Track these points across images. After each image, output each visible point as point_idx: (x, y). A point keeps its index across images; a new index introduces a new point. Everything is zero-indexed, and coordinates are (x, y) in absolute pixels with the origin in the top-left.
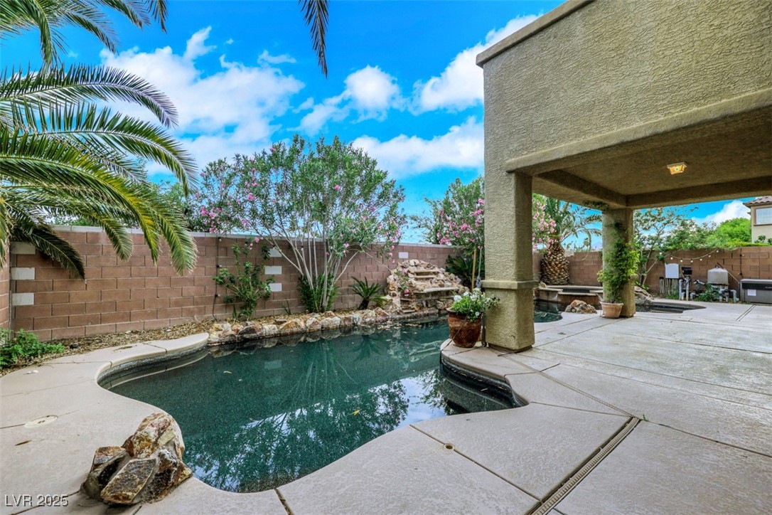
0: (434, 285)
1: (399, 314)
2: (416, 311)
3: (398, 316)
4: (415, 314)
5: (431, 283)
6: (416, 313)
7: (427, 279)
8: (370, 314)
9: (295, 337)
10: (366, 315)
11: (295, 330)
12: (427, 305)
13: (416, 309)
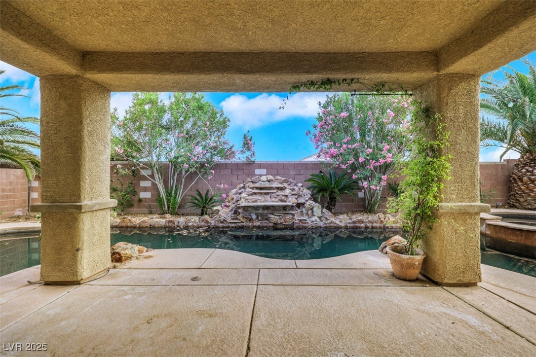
0: (273, 199)
1: (222, 222)
2: (242, 222)
3: (221, 225)
4: (240, 224)
5: (271, 197)
6: (242, 224)
7: (267, 194)
8: (193, 220)
9: (129, 229)
10: (188, 220)
11: (129, 224)
12: (257, 218)
13: (242, 220)
